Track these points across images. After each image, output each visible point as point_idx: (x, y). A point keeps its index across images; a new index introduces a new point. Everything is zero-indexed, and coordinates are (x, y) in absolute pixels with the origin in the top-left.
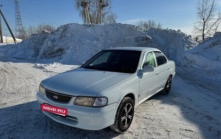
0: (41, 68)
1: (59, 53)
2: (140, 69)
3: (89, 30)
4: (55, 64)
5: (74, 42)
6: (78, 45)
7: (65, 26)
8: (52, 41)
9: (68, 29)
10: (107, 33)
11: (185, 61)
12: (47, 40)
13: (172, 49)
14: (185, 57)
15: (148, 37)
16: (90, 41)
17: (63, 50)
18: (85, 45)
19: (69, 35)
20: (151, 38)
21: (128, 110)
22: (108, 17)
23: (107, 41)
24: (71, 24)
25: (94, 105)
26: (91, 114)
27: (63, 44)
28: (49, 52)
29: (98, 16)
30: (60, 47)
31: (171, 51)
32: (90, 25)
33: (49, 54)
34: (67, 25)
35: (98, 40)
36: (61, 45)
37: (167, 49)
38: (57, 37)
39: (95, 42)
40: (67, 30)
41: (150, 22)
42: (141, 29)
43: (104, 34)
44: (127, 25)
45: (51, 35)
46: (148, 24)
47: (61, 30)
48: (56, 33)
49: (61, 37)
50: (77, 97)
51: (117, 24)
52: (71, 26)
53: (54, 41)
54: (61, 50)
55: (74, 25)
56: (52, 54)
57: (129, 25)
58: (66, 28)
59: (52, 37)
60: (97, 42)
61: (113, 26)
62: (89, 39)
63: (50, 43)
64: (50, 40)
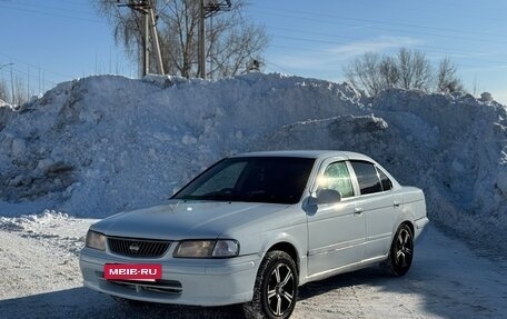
0: (10, 227)
1: (57, 181)
2: (310, 197)
3: (166, 99)
4: (49, 218)
5: (111, 141)
6: (125, 152)
7: (76, 84)
8: (28, 140)
9: (87, 97)
10: (229, 107)
11: (497, 197)
12: (9, 135)
13: (459, 160)
14: (496, 186)
15: (375, 119)
16: (167, 138)
17: (71, 169)
18: (152, 151)
19: (89, 117)
20: (385, 124)
21: (282, 280)
22: (230, 42)
23: (231, 135)
24: (99, 78)
25: (214, 254)
26: (209, 271)
27: (69, 149)
28: (17, 180)
29: (189, 36)
30: (57, 159)
31: (457, 167)
32: (167, 81)
33: (20, 184)
34: (83, 80)
35: (196, 132)
36: (60, 152)
37: (445, 159)
38: (45, 123)
39: (185, 139)
40: (81, 99)
41: (404, 56)
42: (352, 94)
43: (219, 112)
44: (301, 79)
45: (22, 118)
46: (398, 63)
47: (62, 98)
48: (41, 108)
49: (60, 127)
50: (181, 242)
51: (265, 78)
52: (96, 85)
53: (31, 139)
54: (62, 171)
55: (107, 82)
56: (30, 186)
57: (307, 81)
58: (77, 93)
59: (27, 124)
60: (194, 140)
61: (250, 83)
62: (164, 130)
63: (18, 148)
64: (18, 135)
